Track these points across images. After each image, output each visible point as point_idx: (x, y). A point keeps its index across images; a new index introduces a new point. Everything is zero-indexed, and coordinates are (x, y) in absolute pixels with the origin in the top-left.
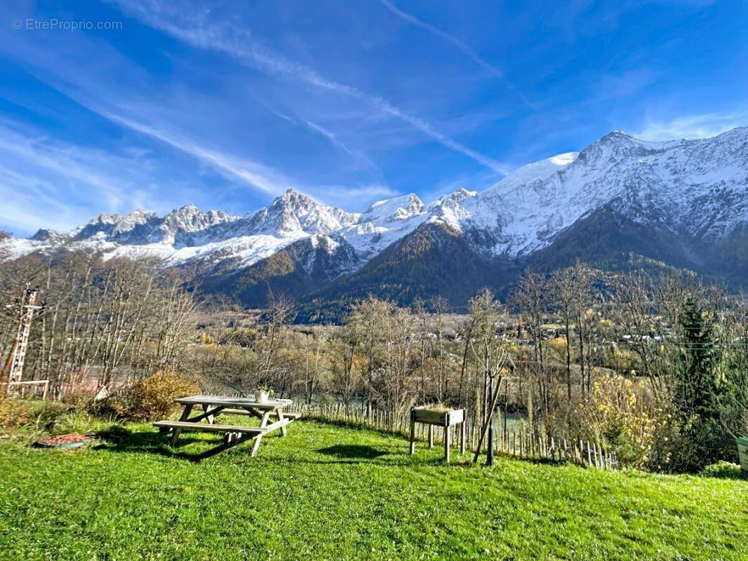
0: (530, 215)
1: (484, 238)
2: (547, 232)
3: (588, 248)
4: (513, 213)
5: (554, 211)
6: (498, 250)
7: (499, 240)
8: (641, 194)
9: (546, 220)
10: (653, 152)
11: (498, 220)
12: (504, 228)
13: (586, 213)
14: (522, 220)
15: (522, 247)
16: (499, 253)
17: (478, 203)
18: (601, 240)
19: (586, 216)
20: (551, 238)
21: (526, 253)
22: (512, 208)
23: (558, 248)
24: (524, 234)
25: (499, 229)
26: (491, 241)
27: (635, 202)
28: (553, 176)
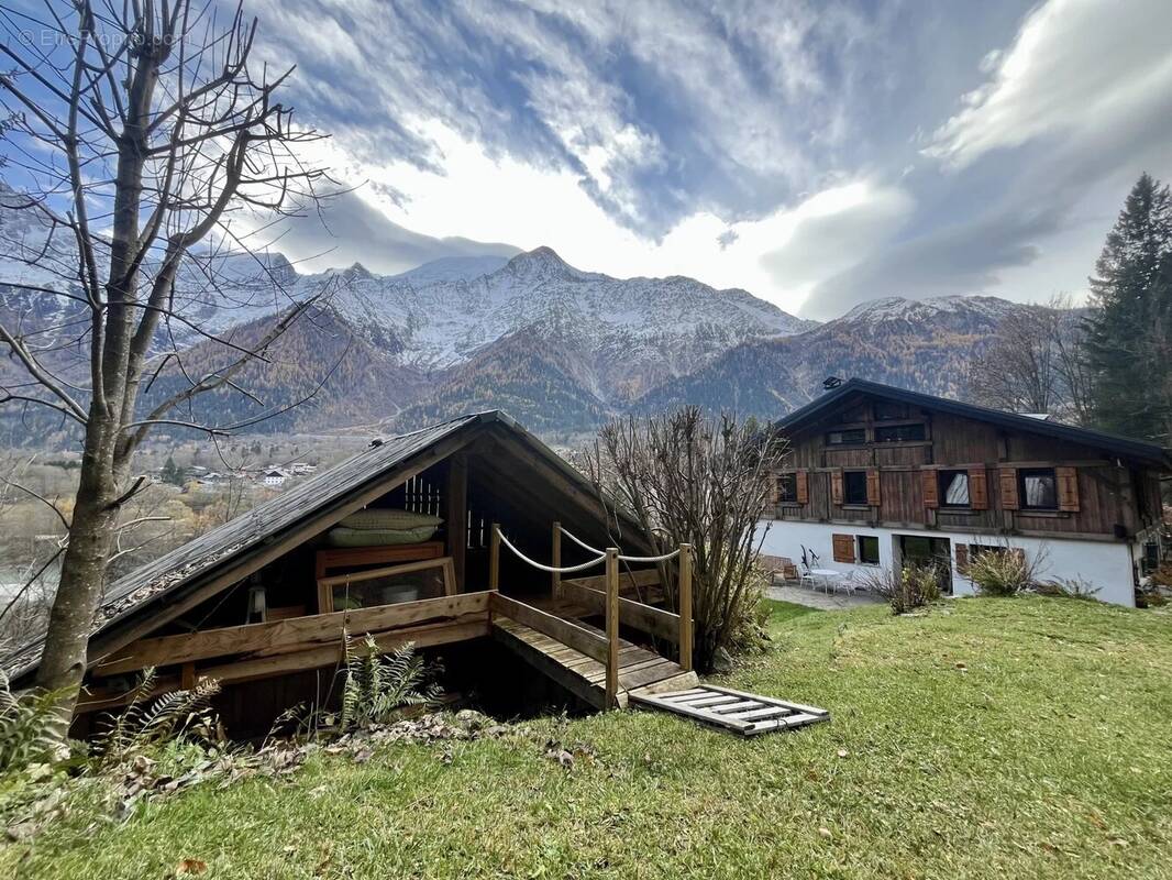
0: (448, 321)
1: (389, 340)
2: (466, 346)
3: (509, 371)
4: (428, 315)
5: (476, 321)
6: (406, 358)
7: (408, 344)
8: (563, 321)
9: (467, 330)
10: (577, 280)
11: (409, 320)
12: (415, 331)
13: (510, 331)
14: (439, 325)
15: (435, 359)
16: (406, 363)
17: (382, 291)
18: (522, 365)
19: (511, 335)
20: (472, 353)
21: (440, 367)
22: (427, 307)
23: (478, 366)
24: (440, 343)
25: (409, 332)
26: (396, 346)
27: (556, 329)
28: (478, 279)
